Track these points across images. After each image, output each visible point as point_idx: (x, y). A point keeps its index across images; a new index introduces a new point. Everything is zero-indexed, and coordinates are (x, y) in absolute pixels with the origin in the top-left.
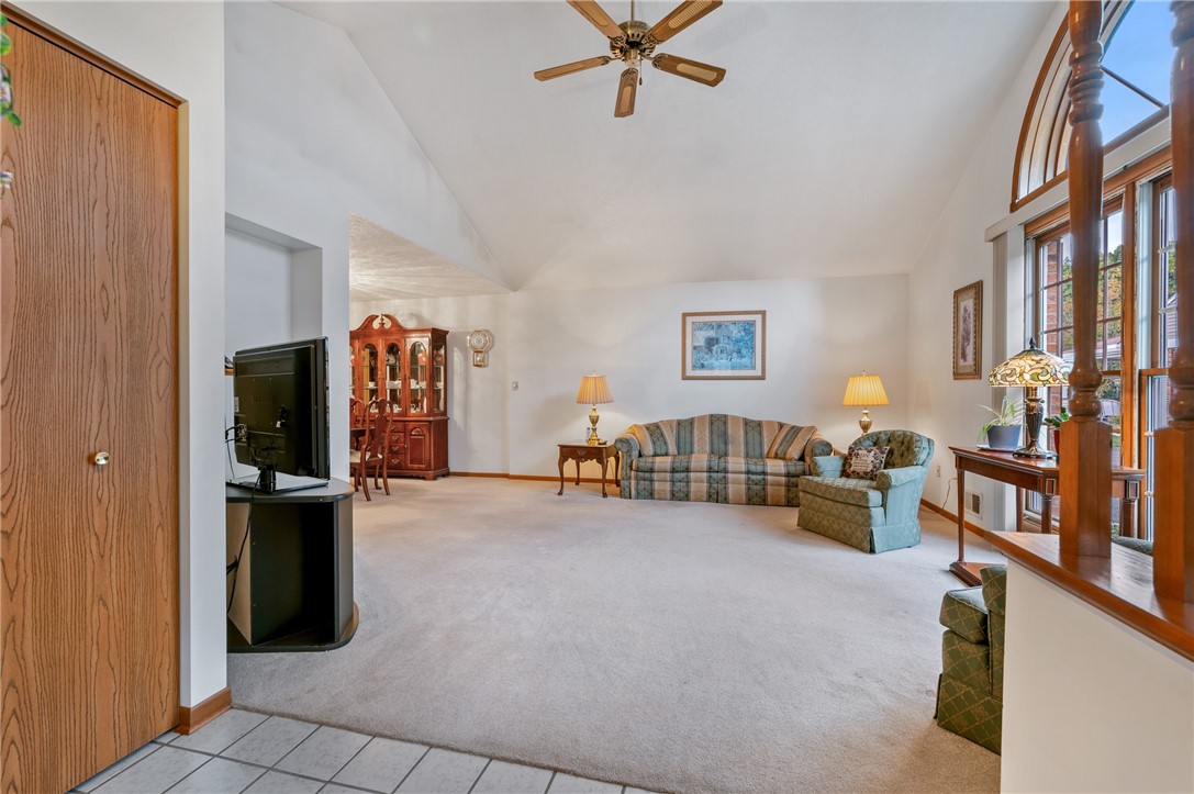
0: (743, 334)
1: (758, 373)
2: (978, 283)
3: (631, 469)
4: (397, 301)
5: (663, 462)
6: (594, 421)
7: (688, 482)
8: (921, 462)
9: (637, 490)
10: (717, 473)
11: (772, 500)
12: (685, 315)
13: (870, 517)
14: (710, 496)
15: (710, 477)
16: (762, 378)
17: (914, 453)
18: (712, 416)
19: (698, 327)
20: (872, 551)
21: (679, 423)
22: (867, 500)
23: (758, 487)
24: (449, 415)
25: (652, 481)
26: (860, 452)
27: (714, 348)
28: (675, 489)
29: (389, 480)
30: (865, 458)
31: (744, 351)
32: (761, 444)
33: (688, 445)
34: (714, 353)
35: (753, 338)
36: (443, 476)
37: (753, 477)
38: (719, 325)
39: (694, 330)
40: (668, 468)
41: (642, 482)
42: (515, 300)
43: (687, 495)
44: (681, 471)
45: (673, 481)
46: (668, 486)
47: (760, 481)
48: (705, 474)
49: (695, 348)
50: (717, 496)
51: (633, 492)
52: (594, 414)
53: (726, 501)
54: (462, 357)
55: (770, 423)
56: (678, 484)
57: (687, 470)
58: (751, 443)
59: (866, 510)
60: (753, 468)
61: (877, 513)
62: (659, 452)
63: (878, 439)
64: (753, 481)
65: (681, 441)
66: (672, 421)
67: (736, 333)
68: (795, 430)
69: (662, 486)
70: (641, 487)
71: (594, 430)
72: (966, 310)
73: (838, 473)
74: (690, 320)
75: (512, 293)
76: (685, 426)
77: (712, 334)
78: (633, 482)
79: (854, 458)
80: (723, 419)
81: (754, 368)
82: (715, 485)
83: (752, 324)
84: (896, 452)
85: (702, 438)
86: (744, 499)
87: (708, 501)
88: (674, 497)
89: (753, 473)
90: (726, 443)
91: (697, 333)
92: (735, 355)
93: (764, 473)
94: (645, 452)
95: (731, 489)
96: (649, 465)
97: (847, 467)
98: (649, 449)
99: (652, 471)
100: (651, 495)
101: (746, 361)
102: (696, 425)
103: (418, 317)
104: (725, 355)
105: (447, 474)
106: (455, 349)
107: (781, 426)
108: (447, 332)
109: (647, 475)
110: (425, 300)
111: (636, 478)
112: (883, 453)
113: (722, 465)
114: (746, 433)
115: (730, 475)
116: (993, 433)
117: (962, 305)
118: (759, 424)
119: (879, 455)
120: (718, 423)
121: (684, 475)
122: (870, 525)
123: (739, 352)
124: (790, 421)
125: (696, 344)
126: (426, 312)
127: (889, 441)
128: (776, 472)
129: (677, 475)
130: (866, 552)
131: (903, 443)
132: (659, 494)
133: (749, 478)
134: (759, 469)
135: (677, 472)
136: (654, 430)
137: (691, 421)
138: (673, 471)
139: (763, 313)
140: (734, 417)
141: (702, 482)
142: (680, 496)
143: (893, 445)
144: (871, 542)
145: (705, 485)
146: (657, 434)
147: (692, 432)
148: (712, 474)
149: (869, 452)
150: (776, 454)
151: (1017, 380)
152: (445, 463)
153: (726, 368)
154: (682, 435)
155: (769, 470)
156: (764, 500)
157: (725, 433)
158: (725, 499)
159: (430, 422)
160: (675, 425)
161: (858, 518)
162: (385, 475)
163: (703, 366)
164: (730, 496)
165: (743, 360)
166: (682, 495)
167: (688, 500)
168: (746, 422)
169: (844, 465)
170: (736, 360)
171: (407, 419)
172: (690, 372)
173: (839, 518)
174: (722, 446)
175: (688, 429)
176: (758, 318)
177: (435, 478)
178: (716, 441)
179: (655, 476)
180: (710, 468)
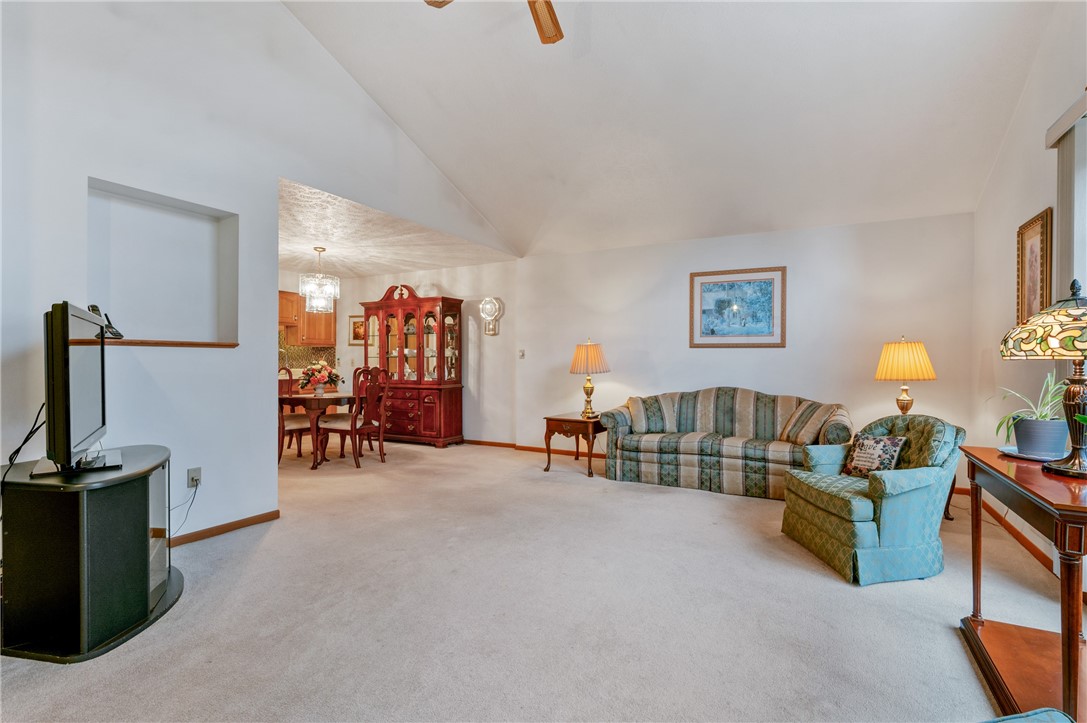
0: (759, 294)
1: (777, 339)
2: (1046, 212)
3: (617, 448)
4: (421, 273)
5: (651, 441)
6: (589, 392)
7: (677, 465)
8: (939, 461)
9: (623, 471)
10: (710, 458)
11: (775, 493)
12: (693, 276)
13: (854, 535)
14: (702, 483)
15: (702, 460)
16: (782, 345)
17: (930, 448)
18: (719, 389)
19: (707, 288)
20: (856, 581)
21: (683, 396)
22: (850, 512)
23: (758, 476)
24: (463, 383)
25: (638, 461)
26: (866, 442)
27: (726, 312)
28: (663, 472)
29: (384, 443)
30: (871, 451)
31: (760, 314)
32: (774, 423)
33: (690, 422)
34: (725, 316)
35: (770, 299)
36: (457, 443)
37: (751, 463)
38: (732, 286)
39: (703, 291)
40: (655, 448)
41: (628, 462)
42: (522, 265)
43: (676, 480)
44: (668, 452)
45: (661, 463)
46: (655, 468)
47: (759, 469)
48: (696, 458)
49: (704, 312)
50: (709, 483)
51: (618, 473)
52: (589, 385)
53: (720, 489)
54: (476, 326)
55: (787, 399)
56: (666, 467)
57: (676, 451)
58: (761, 423)
59: (849, 525)
60: (751, 452)
61: (865, 530)
62: (653, 429)
63: (893, 426)
64: (751, 468)
65: (683, 416)
66: (676, 393)
67: (750, 292)
68: (814, 407)
69: (649, 469)
70: (627, 468)
71: (589, 402)
72: (1032, 252)
73: (837, 468)
74: (698, 280)
75: (519, 260)
76: (688, 399)
77: (723, 295)
78: (619, 461)
79: (858, 450)
80: (732, 392)
81: (771, 334)
82: (708, 471)
83: (770, 283)
84: (913, 445)
85: (706, 416)
86: (741, 488)
87: (700, 488)
88: (662, 481)
89: (752, 459)
90: (732, 421)
91: (706, 295)
92: (749, 319)
93: (764, 460)
94: (636, 428)
95: (726, 476)
96: (635, 444)
97: (848, 461)
98: (641, 425)
99: (637, 450)
100: (638, 478)
101: (762, 326)
102: (700, 398)
103: (438, 287)
104: (738, 320)
105: (461, 442)
106: (470, 317)
107: (800, 402)
108: (462, 301)
109: (633, 455)
110: (444, 270)
111: (622, 457)
112: (895, 445)
113: (716, 447)
114: (757, 410)
115: (724, 460)
116: (1022, 429)
117: (1028, 244)
118: (774, 400)
119: (891, 449)
120: (725, 397)
121: (672, 456)
122: (854, 546)
123: (754, 317)
124: (810, 396)
125: (705, 308)
126: (445, 283)
127: (908, 429)
128: (781, 459)
129: (665, 456)
130: (848, 581)
131: (923, 433)
132: (646, 477)
133: (746, 464)
134: (759, 454)
135: (666, 453)
136: (652, 405)
137: (695, 395)
138: (661, 451)
139: (783, 270)
140: (746, 392)
141: (693, 465)
142: (670, 480)
143: (911, 435)
144: (855, 569)
145: (696, 470)
146: (654, 408)
147: (694, 407)
148: (705, 458)
149: (877, 442)
150: (788, 437)
151: (1038, 349)
152: (459, 431)
153: (741, 335)
154: (684, 410)
155: (770, 456)
156: (765, 492)
157: (732, 410)
158: (719, 487)
159: (440, 390)
160: (677, 399)
161: (841, 533)
162: (381, 438)
163: (713, 332)
164: (725, 485)
165: (760, 325)
166: (671, 479)
167: (678, 486)
168: (758, 397)
169: (846, 458)
170: (751, 325)
171: (421, 386)
172: (698, 340)
173: (820, 530)
174: (728, 425)
175: (691, 403)
176: (777, 276)
177: (445, 446)
178: (721, 418)
179: (642, 456)
180: (702, 450)
